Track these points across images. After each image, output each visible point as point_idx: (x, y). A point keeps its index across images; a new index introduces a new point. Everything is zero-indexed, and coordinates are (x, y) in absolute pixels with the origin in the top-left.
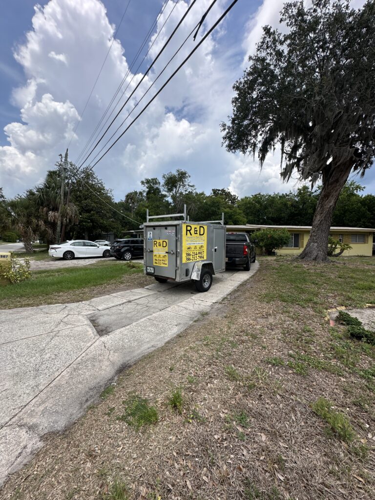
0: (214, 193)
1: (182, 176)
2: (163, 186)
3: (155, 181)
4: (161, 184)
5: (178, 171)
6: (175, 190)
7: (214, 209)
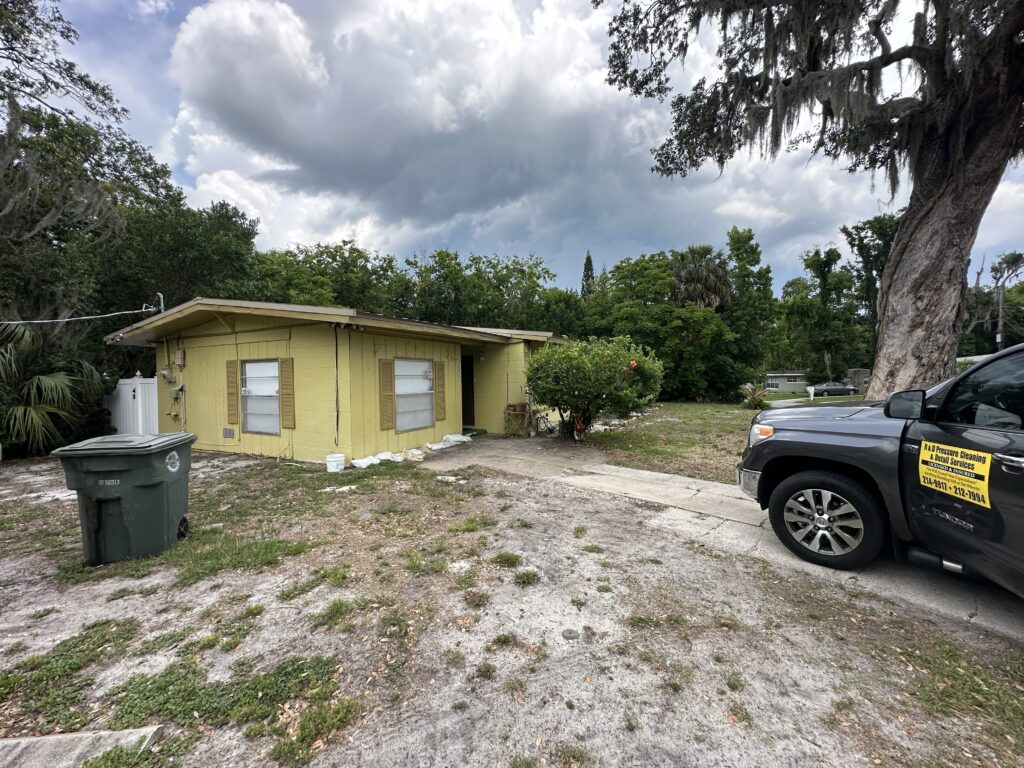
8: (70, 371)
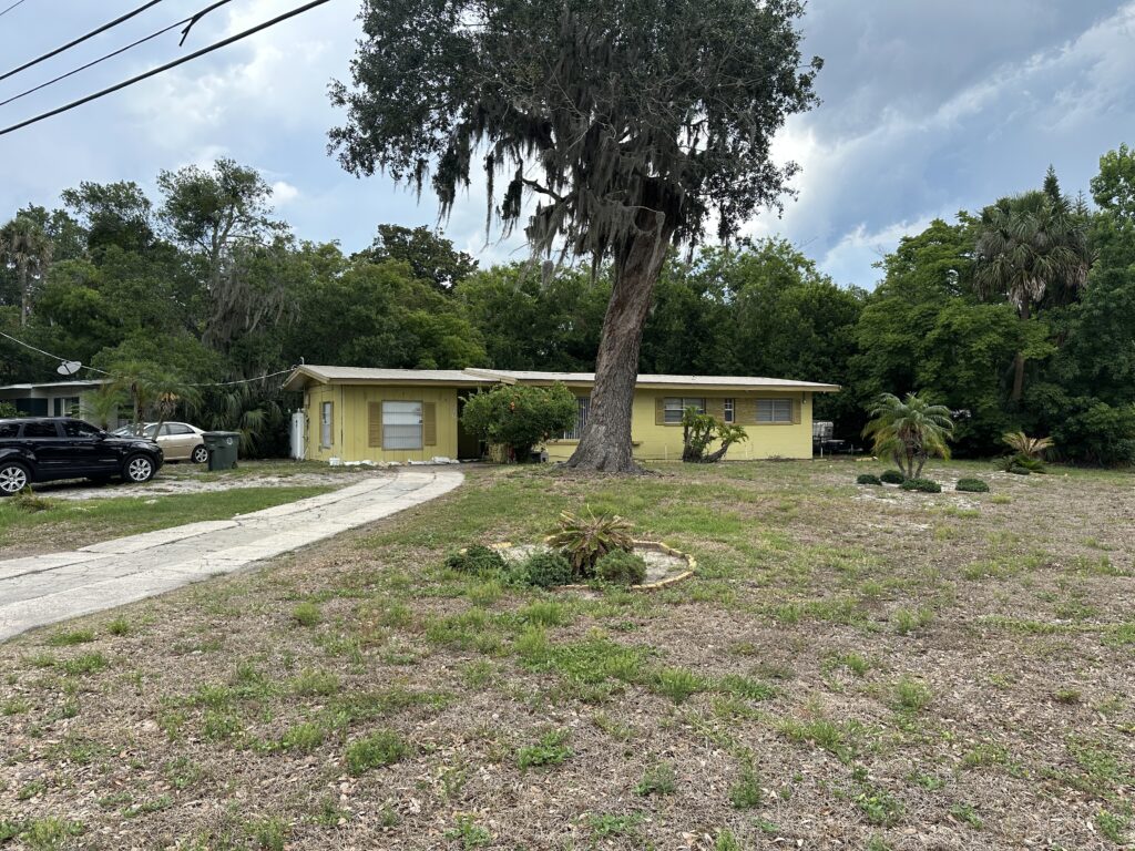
0: (387, 240)
1: (239, 184)
2: (162, 215)
3: (124, 195)
4: (154, 208)
5: (222, 166)
6: (210, 233)
7: (364, 312)
8: (264, 408)
